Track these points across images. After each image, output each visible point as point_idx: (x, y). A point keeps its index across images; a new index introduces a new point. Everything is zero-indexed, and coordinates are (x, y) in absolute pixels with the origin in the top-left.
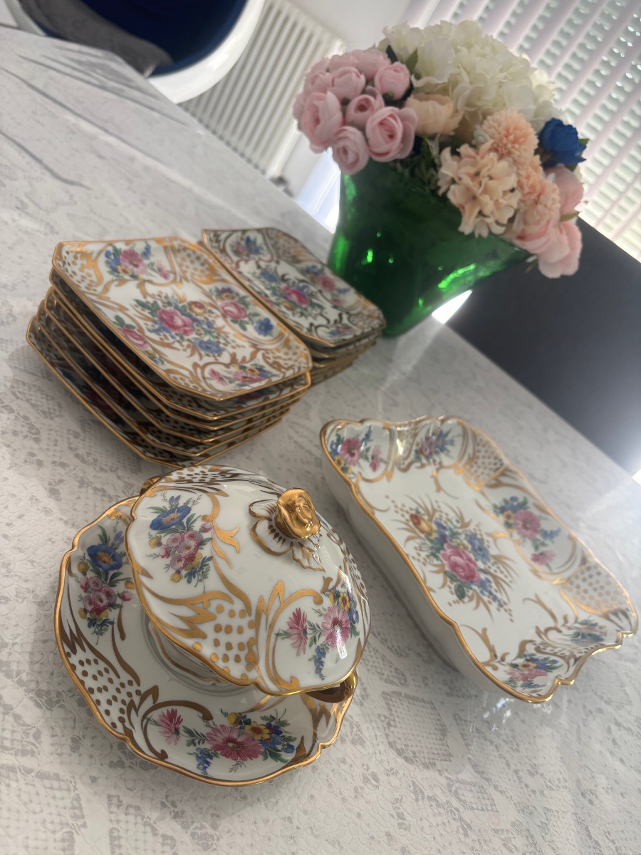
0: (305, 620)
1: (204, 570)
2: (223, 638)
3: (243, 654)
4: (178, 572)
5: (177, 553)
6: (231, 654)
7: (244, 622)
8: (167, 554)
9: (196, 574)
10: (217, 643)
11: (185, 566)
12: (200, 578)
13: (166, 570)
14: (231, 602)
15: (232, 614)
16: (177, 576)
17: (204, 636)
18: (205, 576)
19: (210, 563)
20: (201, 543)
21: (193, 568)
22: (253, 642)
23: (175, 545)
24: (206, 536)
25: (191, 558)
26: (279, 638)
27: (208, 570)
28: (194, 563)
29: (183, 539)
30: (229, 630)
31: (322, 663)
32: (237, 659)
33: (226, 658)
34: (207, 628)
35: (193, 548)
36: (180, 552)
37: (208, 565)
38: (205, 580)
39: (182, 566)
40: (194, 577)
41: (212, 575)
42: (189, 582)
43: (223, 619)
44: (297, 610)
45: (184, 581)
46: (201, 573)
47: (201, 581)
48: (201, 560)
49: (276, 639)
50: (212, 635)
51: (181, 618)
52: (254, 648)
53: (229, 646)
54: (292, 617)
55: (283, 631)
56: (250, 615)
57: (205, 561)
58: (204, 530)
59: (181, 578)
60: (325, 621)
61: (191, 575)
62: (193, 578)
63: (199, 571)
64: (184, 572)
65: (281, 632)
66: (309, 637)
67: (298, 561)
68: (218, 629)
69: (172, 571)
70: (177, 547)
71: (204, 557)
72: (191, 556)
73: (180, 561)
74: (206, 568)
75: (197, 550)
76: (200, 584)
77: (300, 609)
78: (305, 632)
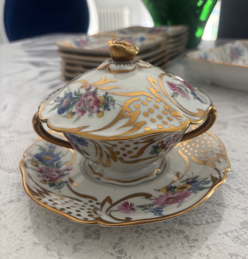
0: (174, 85)
1: (110, 99)
2: (153, 116)
3: (169, 116)
4: (98, 112)
5: (87, 107)
6: (165, 119)
7: (154, 103)
8: (83, 112)
9: (108, 104)
10: (153, 121)
11: (99, 107)
12: (112, 104)
13: (91, 117)
14: (139, 99)
15: (144, 103)
16: (100, 114)
18: (113, 101)
20: (94, 93)
21: (104, 104)
23: (82, 105)
25: (97, 102)
26: (175, 97)
27: (112, 98)
28: (101, 102)
29: (84, 100)
30: (151, 111)
31: (199, 98)
32: (170, 119)
34: (141, 118)
35: (92, 98)
36: (88, 105)
37: (109, 96)
38: (116, 102)
39: (97, 108)
40: (109, 106)
42: (109, 110)
43: (144, 109)
45: (106, 112)
46: (110, 102)
47: (114, 104)
48: (103, 98)
50: (147, 119)
51: (125, 126)
52: (171, 109)
53: (160, 117)
54: (169, 86)
55: (173, 93)
56: (152, 97)
57: (106, 97)
58: (89, 89)
59: (103, 112)
61: (106, 107)
62: (109, 107)
64: (101, 109)
68: (146, 115)
69: (95, 115)
70: (84, 106)
71: (103, 96)
72: (96, 101)
73: (93, 108)
74: (109, 98)
75: (96, 96)
76: (115, 106)
77: (168, 82)
78: (180, 89)
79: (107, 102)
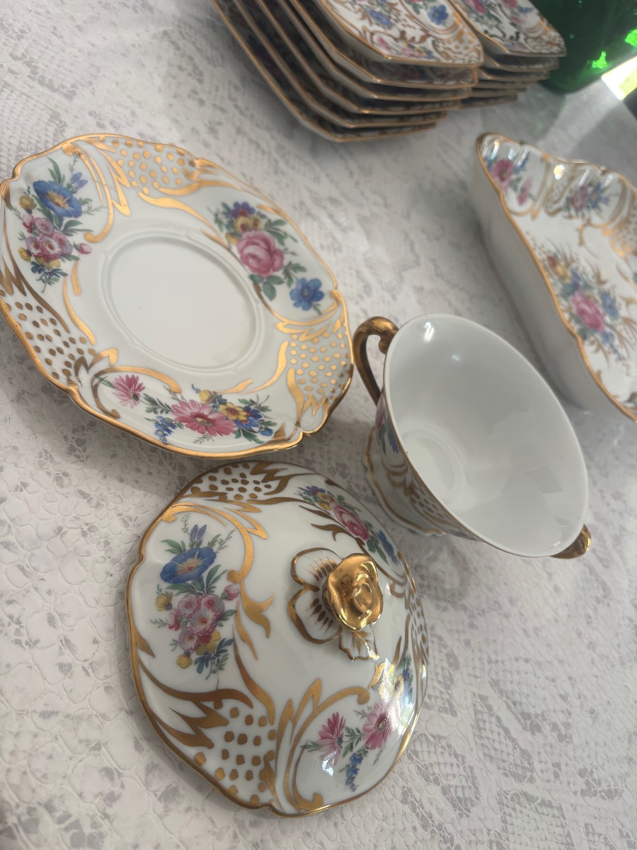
0: (342, 726)
1: (220, 658)
2: (234, 749)
3: (256, 770)
4: (187, 654)
5: (189, 625)
6: (242, 770)
7: (263, 732)
8: (176, 625)
9: (210, 662)
10: (225, 755)
11: (197, 648)
12: (214, 668)
13: (174, 647)
14: (250, 705)
15: (249, 720)
16: (184, 660)
17: (210, 745)
18: (220, 666)
19: (230, 649)
20: (221, 617)
21: (207, 653)
22: (272, 756)
23: (188, 612)
24: (229, 605)
25: (205, 637)
26: (306, 751)
27: (226, 658)
28: (209, 646)
29: (199, 608)
30: (243, 739)
31: (355, 771)
32: (249, 776)
33: (234, 775)
34: (215, 734)
35: (210, 622)
36: (193, 625)
37: (227, 651)
38: (220, 672)
39: (193, 647)
40: (207, 666)
41: (230, 664)
42: (200, 671)
43: (237, 726)
44: (334, 715)
45: (193, 668)
46: (216, 661)
47: (214, 672)
48: (218, 643)
49: (302, 752)
50: (219, 742)
51: (186, 719)
52: (272, 763)
53: (240, 760)
54: (326, 725)
55: (312, 742)
56: (272, 723)
57: (223, 644)
58: (228, 596)
59: (189, 664)
60: (368, 722)
61: (203, 662)
62: (205, 667)
63: (214, 658)
64: (194, 656)
65: (309, 743)
66: (344, 745)
67: (346, 651)
68: (229, 737)
69: (180, 651)
70: (190, 616)
71: (222, 638)
72: (207, 634)
73: (191, 638)
74: (222, 655)
75: (215, 626)
76: (213, 676)
77: (338, 714)
78: (340, 740)
79: (212, 656)
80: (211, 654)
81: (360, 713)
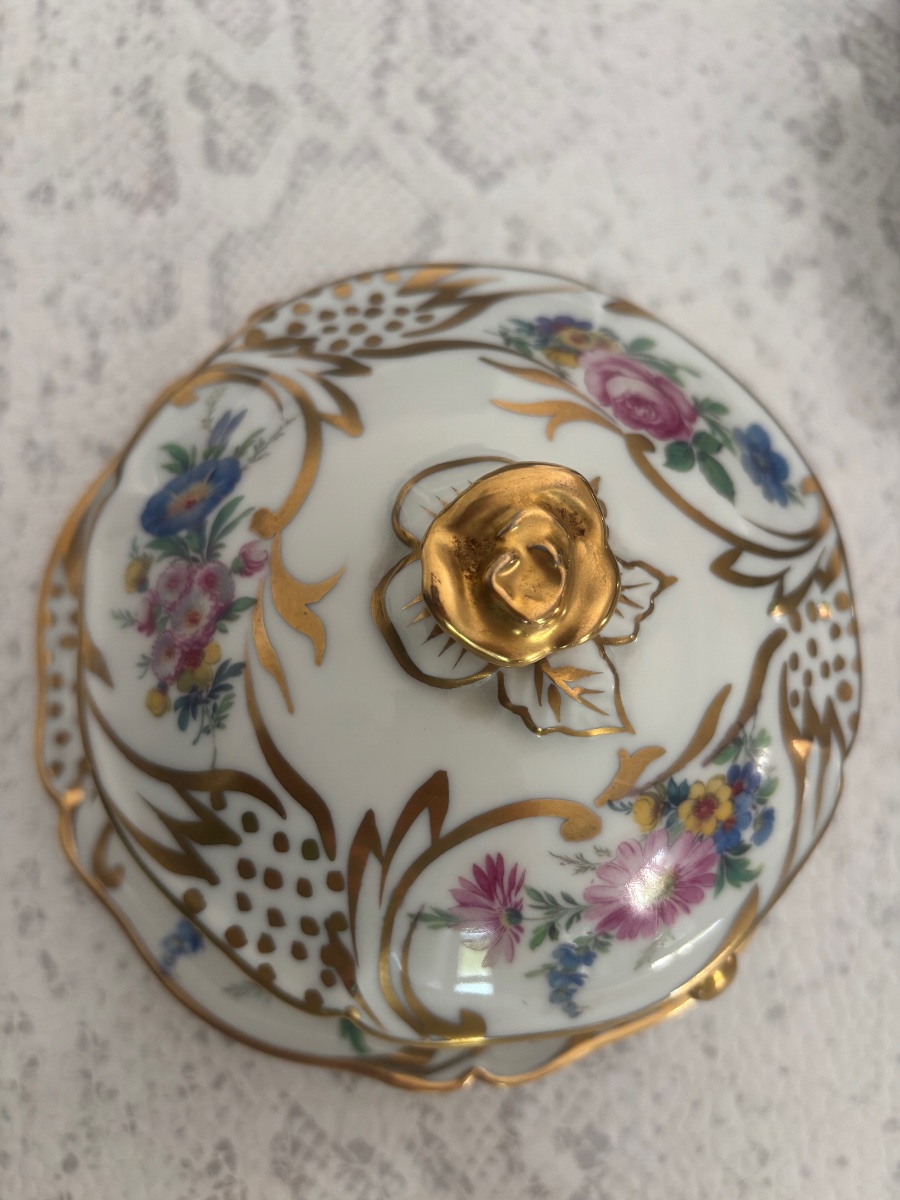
0: (516, 884)
1: (219, 702)
2: (260, 895)
3: (314, 945)
4: (162, 688)
5: (168, 626)
6: (282, 937)
7: (317, 871)
8: (148, 626)
9: (200, 709)
10: (243, 903)
11: (178, 675)
12: (207, 721)
14: (281, 812)
15: (280, 843)
16: (159, 699)
17: (212, 879)
18: (218, 721)
19: (237, 684)
20: (226, 611)
21: (194, 689)
22: (338, 924)
23: (170, 598)
24: (245, 587)
25: (193, 654)
26: (423, 925)
27: (228, 704)
28: (200, 672)
29: (187, 590)
30: (273, 879)
31: (577, 980)
32: (298, 952)
33: (266, 945)
35: (204, 621)
36: (176, 626)
37: (231, 687)
38: (219, 733)
39: (173, 673)
40: (194, 716)
41: (238, 722)
42: (182, 725)
43: (258, 849)
44: (489, 858)
45: (172, 718)
46: (210, 707)
47: (206, 730)
48: (215, 668)
49: (413, 926)
50: (231, 882)
51: (163, 818)
52: (345, 937)
53: (275, 918)
54: (471, 878)
55: (437, 911)
56: (331, 856)
57: (225, 673)
58: (246, 565)
59: (166, 708)
60: (599, 882)
61: (189, 706)
62: (191, 718)
63: (207, 702)
64: (174, 694)
65: (428, 911)
66: (529, 927)
67: (522, 713)
68: (246, 870)
69: (151, 681)
70: (172, 608)
71: (224, 658)
72: (196, 648)
73: (170, 654)
74: (223, 695)
75: (212, 633)
76: (205, 740)
77: (500, 858)
78: (515, 915)
79: (204, 695)
80: (201, 693)
81: (570, 861)
